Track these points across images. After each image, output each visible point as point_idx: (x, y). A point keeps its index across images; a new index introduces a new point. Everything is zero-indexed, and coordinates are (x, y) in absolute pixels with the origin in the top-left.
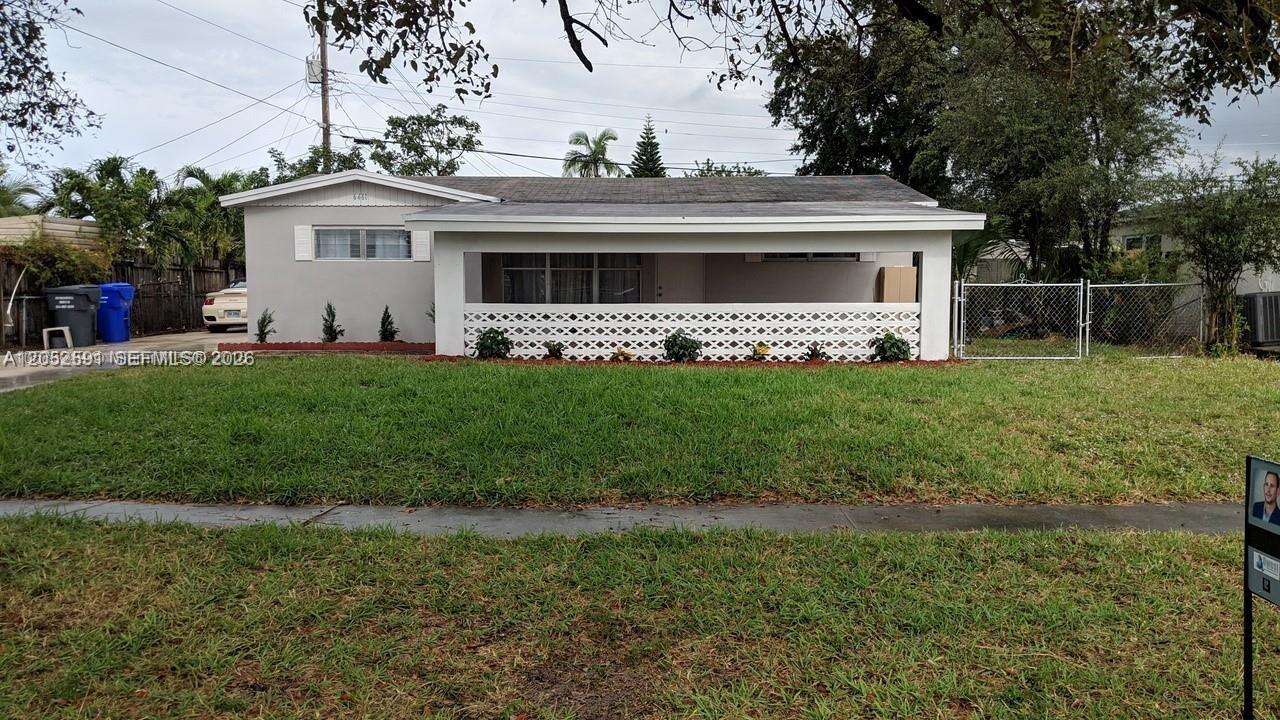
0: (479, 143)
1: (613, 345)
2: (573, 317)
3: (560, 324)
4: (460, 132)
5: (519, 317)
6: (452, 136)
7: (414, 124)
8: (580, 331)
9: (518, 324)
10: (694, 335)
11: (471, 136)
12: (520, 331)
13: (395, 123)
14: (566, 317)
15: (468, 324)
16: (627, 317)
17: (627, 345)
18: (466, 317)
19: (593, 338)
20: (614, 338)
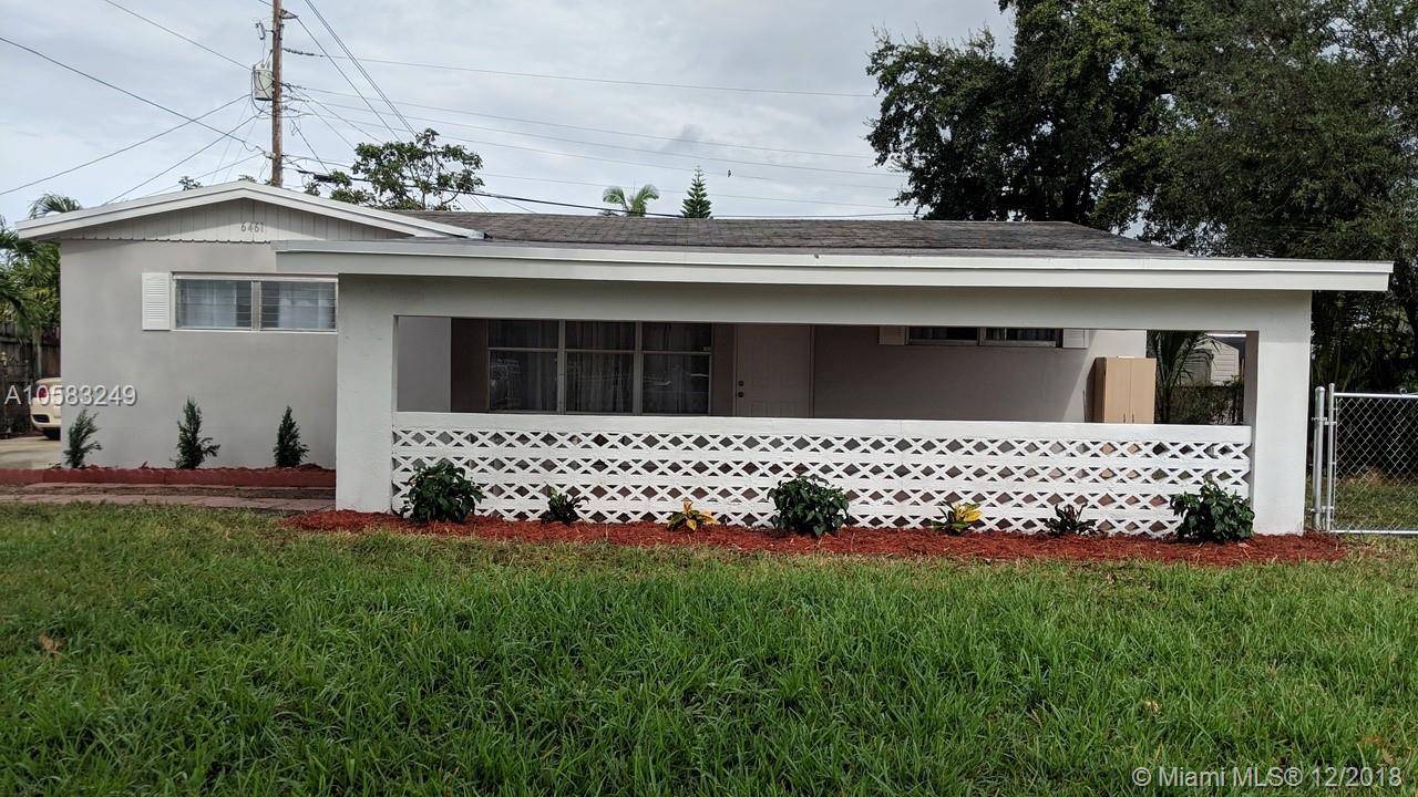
0: (480, 182)
1: (675, 493)
2: (600, 440)
3: (574, 453)
4: (454, 167)
5: (497, 438)
6: (443, 172)
7: (393, 154)
8: (612, 467)
9: (496, 451)
10: (828, 477)
11: (470, 173)
12: (497, 464)
13: (366, 152)
14: (587, 441)
15: (400, 451)
16: (701, 442)
17: (700, 493)
18: (396, 437)
19: (636, 480)
20: (674, 479)
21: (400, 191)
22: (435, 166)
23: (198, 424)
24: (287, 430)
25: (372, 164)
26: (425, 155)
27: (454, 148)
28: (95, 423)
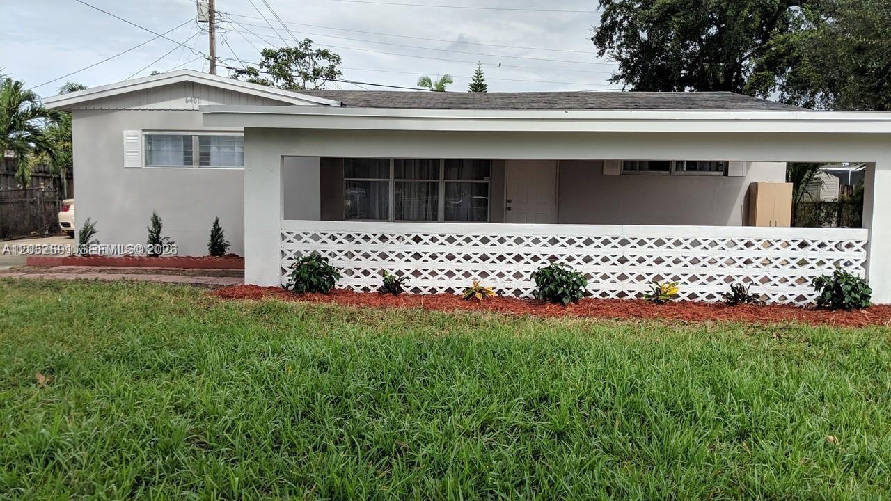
0: (340, 73)
1: (467, 275)
2: (417, 239)
3: (400, 247)
4: (323, 63)
5: (349, 238)
6: (316, 67)
7: (284, 55)
8: (425, 257)
9: (348, 246)
11: (333, 67)
12: (350, 255)
13: (268, 54)
14: (409, 239)
15: (286, 246)
16: (485, 240)
17: (484, 275)
18: (283, 237)
19: (441, 266)
20: (467, 266)
21: (289, 80)
22: (311, 62)
23: (160, 228)
24: (216, 233)
25: (272, 62)
26: (305, 55)
27: (324, 51)
28: (96, 228)
